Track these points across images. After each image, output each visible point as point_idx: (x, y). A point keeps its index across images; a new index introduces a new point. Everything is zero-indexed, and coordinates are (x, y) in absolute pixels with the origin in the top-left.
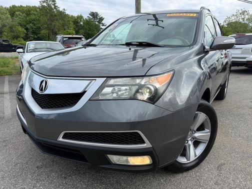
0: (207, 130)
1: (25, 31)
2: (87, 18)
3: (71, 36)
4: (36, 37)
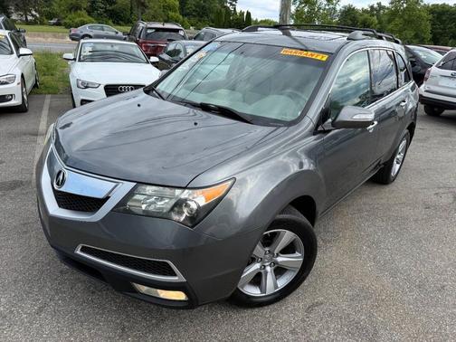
0: (297, 254)
3: (161, 26)
4: (109, 7)
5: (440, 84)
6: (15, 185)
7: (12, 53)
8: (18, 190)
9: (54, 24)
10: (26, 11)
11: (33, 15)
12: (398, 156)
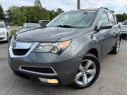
0: (94, 69)
1: (27, 18)
2: (56, 12)
3: (45, 21)
4: (32, 21)
5: (124, 29)
6: (2, 59)
7: (5, 27)
8: (3, 60)
9: (17, 25)
10: (10, 22)
11: (12, 23)
12: (118, 46)
